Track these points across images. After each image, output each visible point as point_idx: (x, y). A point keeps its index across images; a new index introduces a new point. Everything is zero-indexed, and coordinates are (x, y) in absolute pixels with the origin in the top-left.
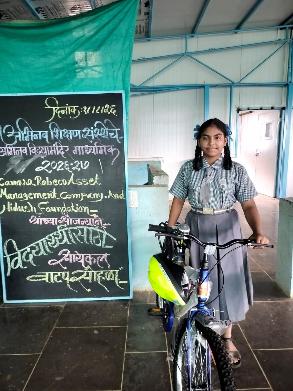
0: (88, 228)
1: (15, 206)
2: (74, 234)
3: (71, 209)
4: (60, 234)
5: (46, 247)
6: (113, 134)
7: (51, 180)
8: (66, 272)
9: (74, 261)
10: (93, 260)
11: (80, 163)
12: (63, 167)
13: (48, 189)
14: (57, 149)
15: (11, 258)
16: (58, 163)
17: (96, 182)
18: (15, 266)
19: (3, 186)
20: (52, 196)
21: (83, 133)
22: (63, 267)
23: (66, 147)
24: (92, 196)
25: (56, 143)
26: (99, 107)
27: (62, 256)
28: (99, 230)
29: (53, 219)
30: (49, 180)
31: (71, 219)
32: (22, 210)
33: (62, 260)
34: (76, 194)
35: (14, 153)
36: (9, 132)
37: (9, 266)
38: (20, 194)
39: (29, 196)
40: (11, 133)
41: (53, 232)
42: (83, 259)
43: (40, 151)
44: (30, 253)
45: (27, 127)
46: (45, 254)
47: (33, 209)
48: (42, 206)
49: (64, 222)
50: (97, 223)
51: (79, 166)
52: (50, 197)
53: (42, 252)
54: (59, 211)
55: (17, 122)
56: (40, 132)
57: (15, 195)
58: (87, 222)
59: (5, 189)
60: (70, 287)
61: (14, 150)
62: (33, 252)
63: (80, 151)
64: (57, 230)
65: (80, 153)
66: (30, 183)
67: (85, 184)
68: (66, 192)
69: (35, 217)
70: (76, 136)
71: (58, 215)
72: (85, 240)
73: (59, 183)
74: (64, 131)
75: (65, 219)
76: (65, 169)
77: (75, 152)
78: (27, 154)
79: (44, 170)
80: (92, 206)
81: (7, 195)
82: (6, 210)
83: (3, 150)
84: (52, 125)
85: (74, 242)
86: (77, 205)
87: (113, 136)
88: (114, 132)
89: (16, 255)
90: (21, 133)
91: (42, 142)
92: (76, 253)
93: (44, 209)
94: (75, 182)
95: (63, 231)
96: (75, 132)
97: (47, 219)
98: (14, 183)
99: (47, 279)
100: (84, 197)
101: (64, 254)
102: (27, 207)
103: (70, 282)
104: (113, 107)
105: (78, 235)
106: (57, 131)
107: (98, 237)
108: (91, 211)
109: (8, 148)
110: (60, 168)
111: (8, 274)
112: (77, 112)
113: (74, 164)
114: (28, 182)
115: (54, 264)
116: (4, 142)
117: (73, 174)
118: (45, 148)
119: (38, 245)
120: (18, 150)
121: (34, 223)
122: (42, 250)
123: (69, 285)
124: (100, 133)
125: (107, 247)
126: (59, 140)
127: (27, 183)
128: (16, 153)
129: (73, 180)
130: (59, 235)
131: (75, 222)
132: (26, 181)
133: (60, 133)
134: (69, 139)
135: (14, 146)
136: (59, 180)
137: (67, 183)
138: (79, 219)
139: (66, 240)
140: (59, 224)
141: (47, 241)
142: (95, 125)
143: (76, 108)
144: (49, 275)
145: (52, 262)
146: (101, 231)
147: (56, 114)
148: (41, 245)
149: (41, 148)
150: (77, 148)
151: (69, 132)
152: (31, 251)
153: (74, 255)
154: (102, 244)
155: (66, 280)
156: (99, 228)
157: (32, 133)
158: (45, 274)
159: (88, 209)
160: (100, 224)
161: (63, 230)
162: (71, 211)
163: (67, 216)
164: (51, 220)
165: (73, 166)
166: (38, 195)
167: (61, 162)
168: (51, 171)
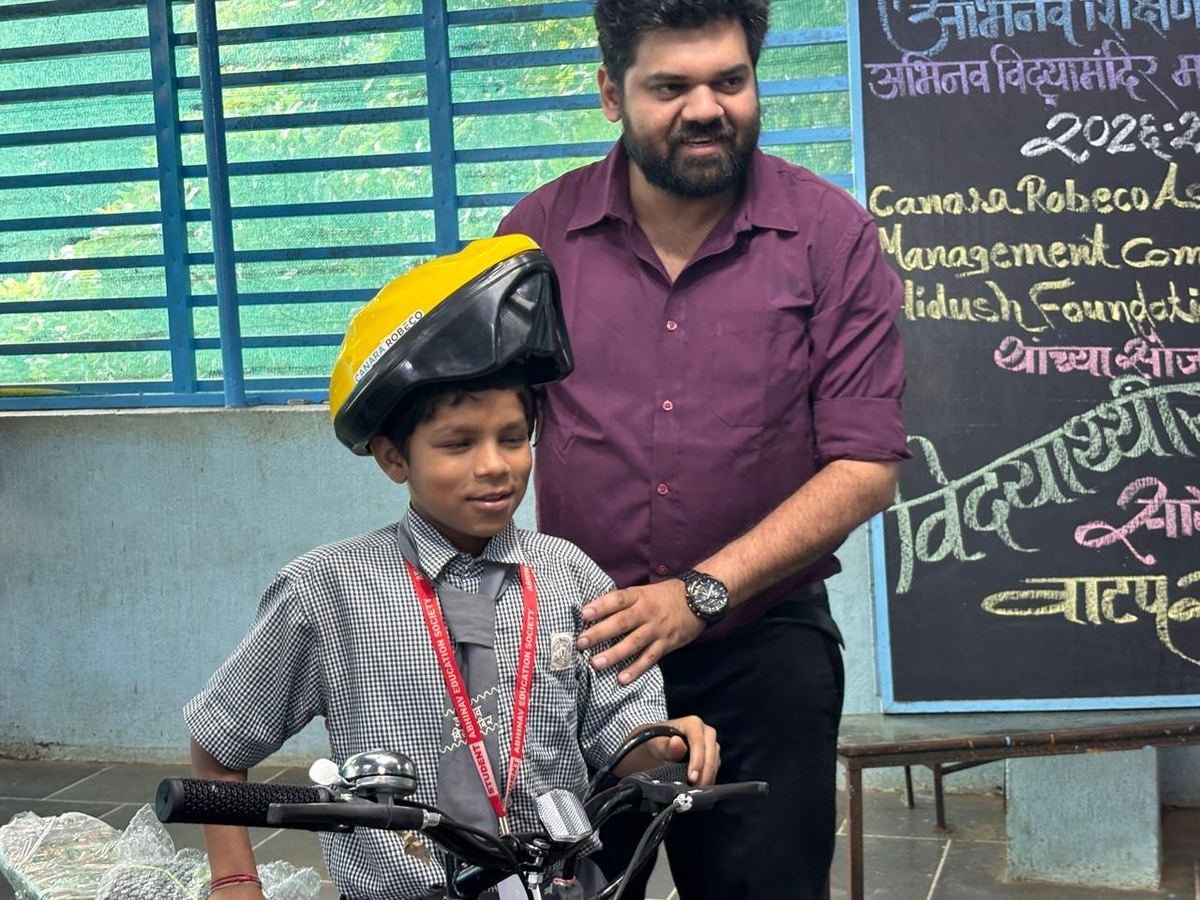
1: (935, 298)
2: (1184, 416)
3: (1169, 308)
4: (1125, 416)
5: (1066, 467)
7: (1087, 188)
8: (1152, 578)
9: (1188, 530)
12: (1132, 138)
13: (1074, 228)
14: (1110, 66)
15: (918, 515)
16: (1115, 124)
18: (931, 552)
19: (887, 217)
20: (1091, 255)
22: (1139, 557)
23: (1146, 61)
25: (1107, 43)
27: (1134, 509)
29: (1094, 351)
30: (1078, 190)
31: (1168, 352)
32: (967, 315)
33: (1133, 525)
34: (1189, 249)
35: (937, 84)
36: (914, 6)
37: (907, 550)
38: (957, 249)
39: (994, 258)
40: (926, 9)
41: (1093, 407)
43: (1039, 77)
44: (999, 494)
46: (1060, 499)
47: (1012, 308)
48: (1047, 297)
49: (1139, 363)
52: (1082, 262)
53: (1049, 492)
54: (1116, 316)
57: (938, 255)
59: (898, 227)
60: (1170, 645)
61: (936, 74)
62: (1011, 488)
64: (1110, 398)
66: (997, 202)
68: (1149, 241)
69: (1020, 343)
70: (1186, 15)
71: (1115, 335)
73: (1117, 203)
75: (1142, 350)
76: (1139, 145)
77: (1181, 76)
78: (987, 90)
79: (1056, 151)
81: (904, 254)
83: (889, 76)
85: (1184, 450)
86: (1193, 292)
89: (940, 504)
90: (964, 7)
92: (1191, 497)
93: (1057, 308)
94: (1182, 196)
95: (1137, 404)
97: (1068, 352)
98: (932, 204)
99: (1069, 608)
101: (1140, 501)
102: (983, 301)
103: (1170, 621)
109: (913, 68)
110: (1123, 142)
111: (903, 586)
113: (1176, 123)
114: (992, 199)
115: (1100, 542)
116: (894, 42)
117: (1173, 166)
118: (1062, 65)
119: (1029, 458)
120: (951, 75)
121: (1015, 369)
122: (1049, 480)
123: (1165, 638)
126: (1117, 34)
127: (985, 204)
128: (944, 85)
129: (1175, 190)
130: (1119, 421)
131: (1187, 364)
132: (985, 196)
133: (1122, 5)
134: (1155, 27)
135: (935, 58)
136: (1121, 191)
137: (1152, 201)
139: (1147, 440)
140: (1117, 371)
141: (1070, 444)
144: (1081, 588)
145: (1090, 535)
148: (1043, 461)
149: (1044, 66)
150: (1192, 63)
152: (1001, 487)
153: (1185, 506)
155: (1155, 615)
157: (1007, 6)
158: (1061, 587)
161: (1136, 398)
162: (1167, 319)
163: (1153, 338)
164: (1083, 356)
165: (1172, 135)
166: (1029, 253)
167: (1124, 117)
168: (1086, 153)
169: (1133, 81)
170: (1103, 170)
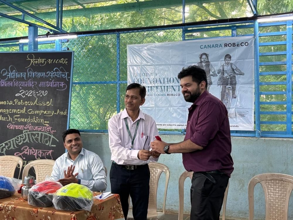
0: (41, 133)
2: (33, 137)
3: (33, 120)
4: (24, 136)
5: (15, 144)
6: (64, 75)
7: (24, 102)
8: (24, 161)
9: (31, 154)
10: (42, 154)
11: (42, 92)
12: (32, 94)
14: (30, 83)
16: (29, 92)
17: (50, 104)
21: (47, 74)
22: (23, 158)
23: (35, 83)
24: (47, 113)
25: (30, 80)
26: (58, 60)
27: (24, 150)
28: (48, 135)
29: (21, 126)
30: (23, 102)
31: (32, 127)
32: (4, 120)
33: (23, 153)
34: (37, 111)
35: (5, 85)
38: (4, 110)
39: (9, 111)
40: (5, 74)
41: (20, 134)
42: (36, 153)
45: (15, 70)
46: (13, 148)
47: (11, 119)
48: (16, 117)
49: (28, 128)
50: (48, 130)
51: (42, 94)
52: (22, 112)
54: (25, 121)
55: (10, 67)
56: (21, 73)
57: (1, 110)
58: (42, 129)
61: (5, 83)
62: (7, 146)
63: (43, 85)
64: (23, 133)
65: (43, 86)
67: (43, 105)
68: (32, 110)
69: (11, 124)
70: (42, 76)
71: (25, 124)
72: (39, 140)
73: (28, 104)
74: (35, 73)
75: (28, 126)
76: (33, 95)
77: (40, 85)
78: (12, 86)
79: (20, 95)
80: (46, 119)
84: (29, 69)
85: (32, 142)
86: (37, 118)
87: (64, 76)
88: (65, 74)
90: (11, 73)
91: (22, 79)
92: (32, 149)
93: (17, 119)
94: (38, 103)
96: (42, 73)
97: (18, 126)
98: (2, 103)
100: (42, 113)
102: (7, 118)
104: (66, 60)
105: (35, 137)
106: (32, 73)
107: (47, 139)
108: (45, 122)
109: (2, 82)
110: (30, 95)
112: (44, 62)
113: (38, 92)
114: (10, 102)
115: (18, 155)
117: (37, 98)
118: (23, 83)
119: (10, 142)
120: (7, 84)
121: (10, 128)
122: (12, 146)
124: (56, 75)
125: (52, 146)
126: (32, 78)
130: (23, 137)
131: (34, 129)
132: (9, 102)
134: (38, 77)
135: (5, 81)
136: (29, 102)
138: (37, 127)
139: (27, 140)
140: (24, 129)
141: (16, 140)
142: (54, 70)
143: (44, 60)
146: (50, 135)
147: (32, 63)
148: (12, 143)
149: (21, 83)
150: (42, 83)
151: (38, 73)
152: (5, 146)
154: (49, 144)
156: (48, 133)
157: (17, 74)
159: (43, 121)
160: (50, 131)
161: (26, 134)
162: (33, 122)
163: (30, 125)
164: (20, 127)
165: (38, 94)
166: (14, 111)
167: (31, 91)
168: (24, 96)
169: (33, 85)
170: (28, 99)
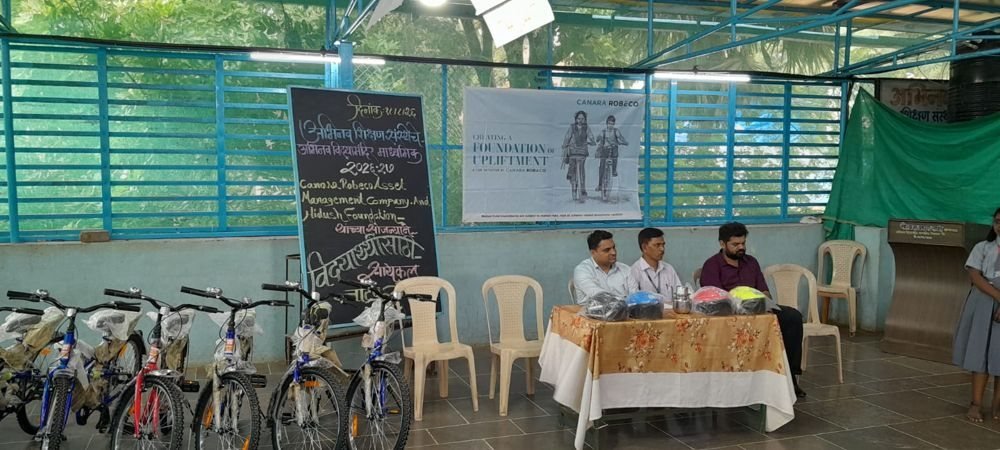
0: (396, 237)
1: (319, 212)
2: (383, 245)
3: (379, 216)
4: (369, 245)
5: (354, 259)
6: (415, 137)
7: (356, 183)
9: (385, 275)
10: (403, 273)
11: (385, 166)
12: (368, 170)
13: (354, 193)
14: (362, 149)
15: (316, 274)
16: (363, 166)
17: (401, 187)
18: (320, 285)
19: (305, 188)
20: (359, 201)
21: (387, 135)
23: (370, 149)
24: (399, 202)
25: (361, 143)
26: (400, 110)
27: (372, 270)
28: (407, 240)
29: (360, 227)
31: (379, 227)
32: (327, 217)
33: (372, 274)
34: (383, 200)
35: (316, 151)
36: (310, 128)
37: (313, 285)
38: (324, 198)
39: (334, 201)
40: (313, 129)
41: (361, 243)
42: (393, 272)
43: (344, 151)
44: (337, 267)
45: (329, 124)
46: (353, 268)
47: (339, 215)
48: (348, 212)
49: (372, 230)
50: (405, 231)
51: (385, 170)
52: (357, 203)
53: (350, 266)
54: (366, 218)
55: (319, 118)
56: (343, 131)
57: (319, 200)
58: (395, 230)
59: (308, 191)
61: (316, 148)
62: (341, 265)
63: (384, 154)
64: (364, 240)
65: (385, 156)
66: (334, 186)
67: (391, 189)
68: (373, 197)
69: (342, 225)
70: (380, 137)
71: (365, 223)
72: (394, 250)
73: (365, 187)
74: (368, 131)
75: (372, 227)
76: (370, 172)
77: (379, 153)
78: (330, 154)
79: (349, 172)
80: (399, 213)
81: (310, 199)
82: (309, 216)
83: (303, 148)
84: (355, 123)
85: (384, 253)
86: (384, 212)
87: (415, 139)
88: (416, 135)
89: (322, 271)
90: (323, 130)
91: (344, 142)
92: (386, 266)
93: (351, 216)
94: (381, 186)
95: (371, 241)
96: (379, 133)
97: (354, 228)
98: (317, 185)
99: (356, 298)
100: (390, 203)
101: (373, 268)
102: (332, 213)
104: (414, 111)
105: (387, 245)
106: (361, 131)
107: (407, 247)
108: (399, 218)
109: (310, 146)
110: (366, 170)
112: (379, 112)
113: (379, 166)
116: (304, 138)
117: (379, 178)
118: (350, 148)
119: (345, 257)
120: (321, 149)
121: (341, 232)
122: (350, 263)
124: (402, 136)
125: (417, 257)
126: (363, 141)
127: (331, 186)
128: (319, 152)
129: (379, 184)
130: (367, 246)
131: (383, 231)
132: (331, 184)
133: (365, 133)
134: (372, 140)
135: (316, 144)
136: (366, 184)
137: (374, 187)
138: (387, 227)
139: (374, 251)
141: (355, 253)
142: (398, 128)
143: (378, 108)
144: (360, 292)
145: (361, 278)
146: (410, 241)
147: (359, 112)
148: (349, 258)
149: (345, 148)
150: (382, 150)
151: (373, 132)
152: (338, 265)
153: (384, 269)
154: (411, 254)
156: (407, 238)
157: (335, 131)
158: (354, 292)
159: (395, 216)
160: (408, 233)
162: (378, 219)
163: (375, 224)
164: (358, 229)
165: (378, 169)
166: (343, 200)
167: (366, 164)
168: (357, 173)
169: (368, 154)
170: (361, 178)
